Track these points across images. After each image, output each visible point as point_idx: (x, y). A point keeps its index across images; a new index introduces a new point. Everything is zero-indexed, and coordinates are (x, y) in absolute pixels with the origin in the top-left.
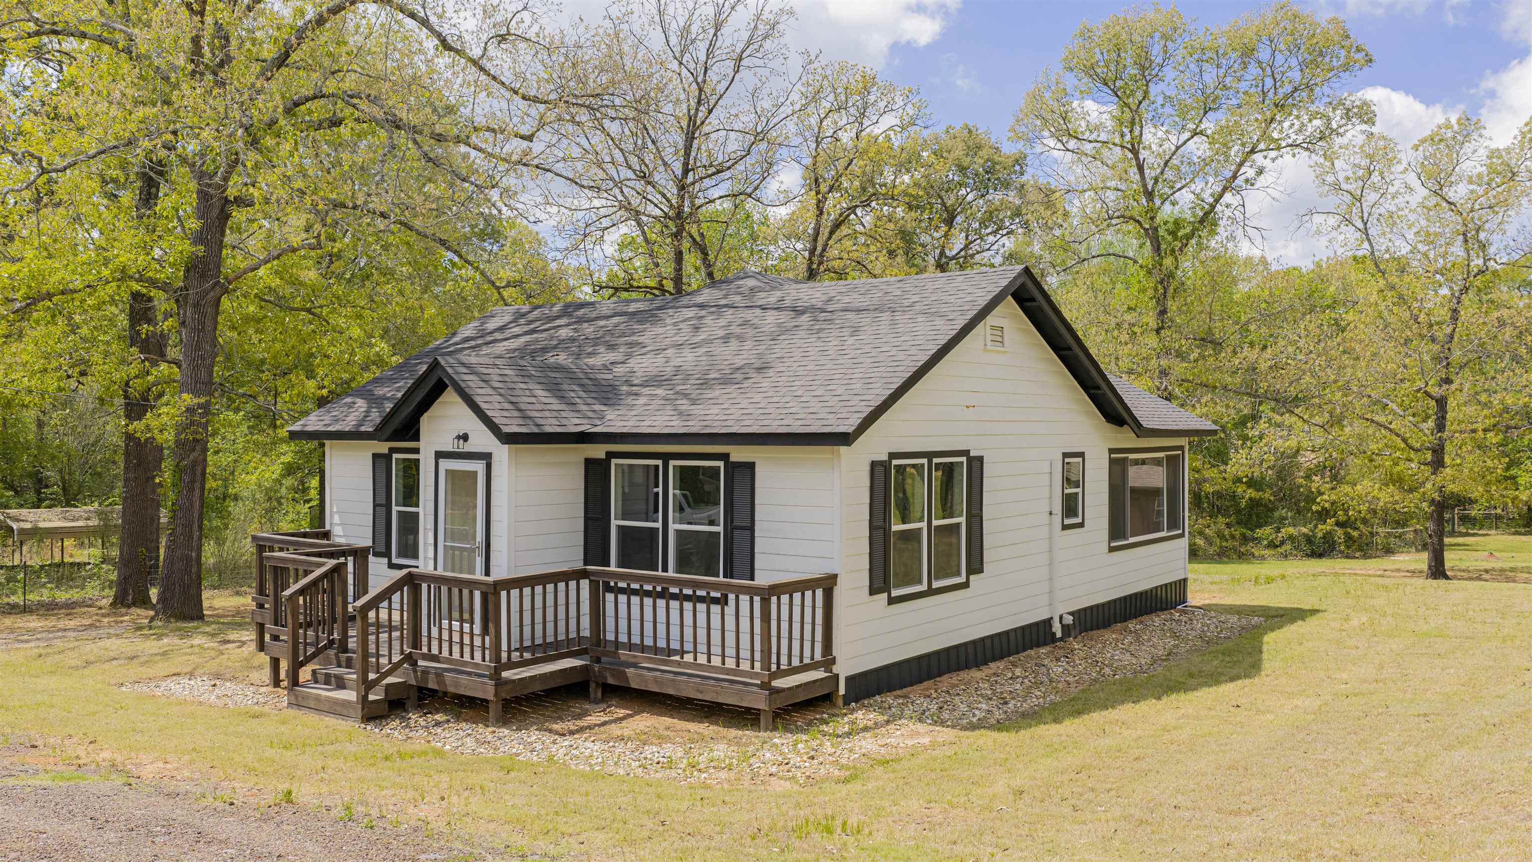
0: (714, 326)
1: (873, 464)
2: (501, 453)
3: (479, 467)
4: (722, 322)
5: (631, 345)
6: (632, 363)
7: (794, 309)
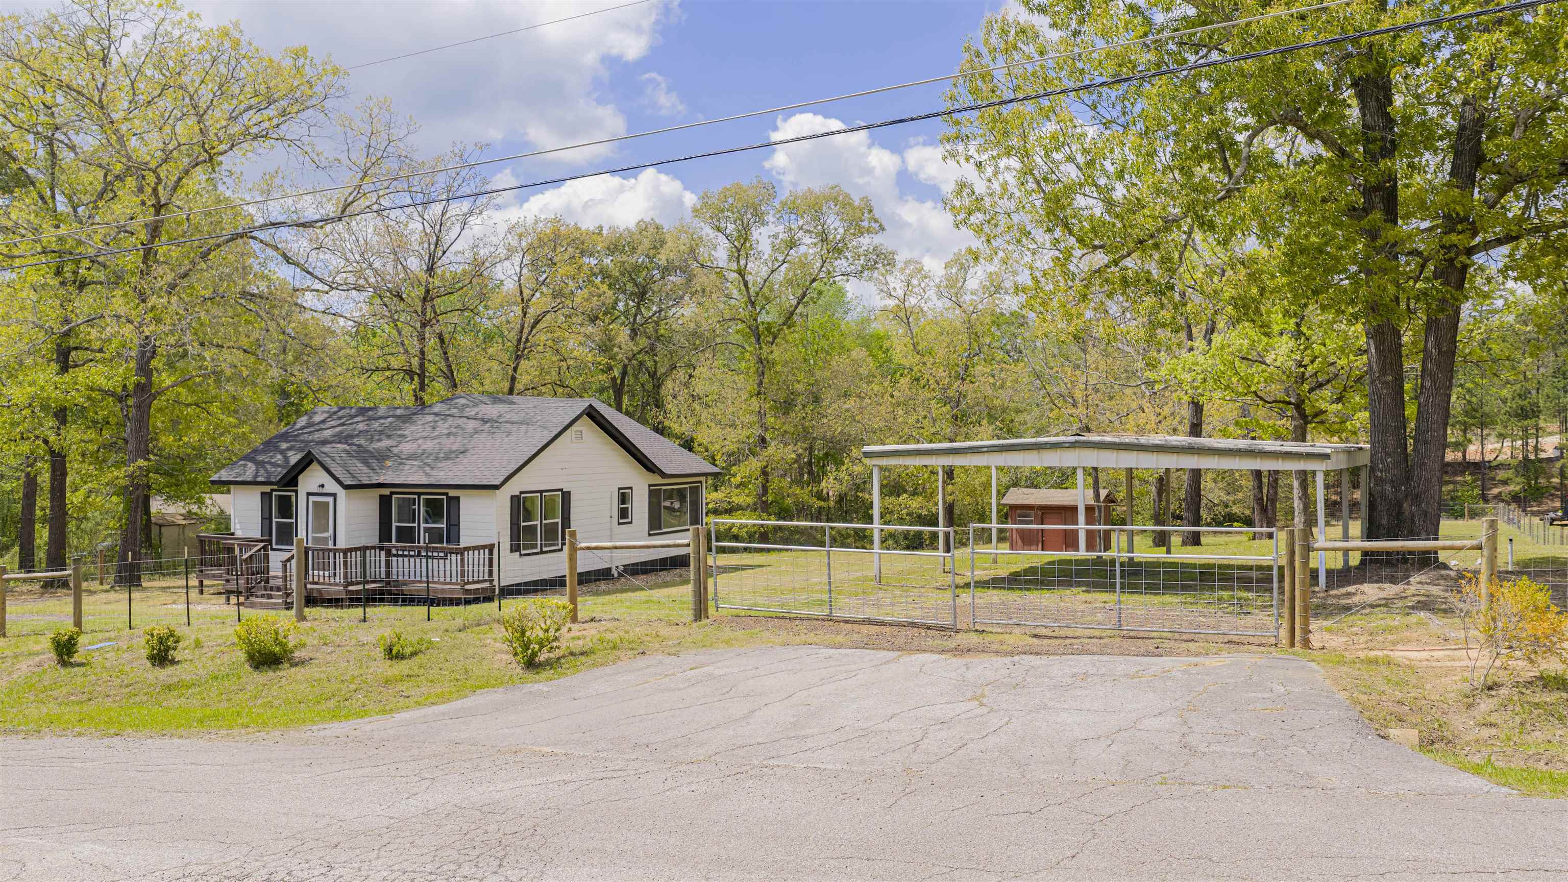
0: (443, 427)
1: (512, 497)
2: (341, 493)
3: (330, 500)
4: (446, 425)
5: (400, 436)
6: (401, 447)
7: (482, 420)
